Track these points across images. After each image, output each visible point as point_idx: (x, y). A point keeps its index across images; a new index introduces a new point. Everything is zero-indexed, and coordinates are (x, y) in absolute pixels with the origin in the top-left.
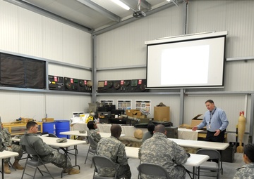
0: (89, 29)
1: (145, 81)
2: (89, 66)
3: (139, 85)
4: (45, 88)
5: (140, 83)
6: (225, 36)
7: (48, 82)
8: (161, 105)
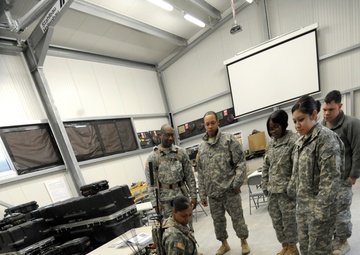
0: (152, 66)
1: (231, 111)
2: (163, 111)
3: (225, 117)
4: (137, 148)
5: (226, 114)
6: (315, 30)
7: (139, 141)
8: (255, 132)
